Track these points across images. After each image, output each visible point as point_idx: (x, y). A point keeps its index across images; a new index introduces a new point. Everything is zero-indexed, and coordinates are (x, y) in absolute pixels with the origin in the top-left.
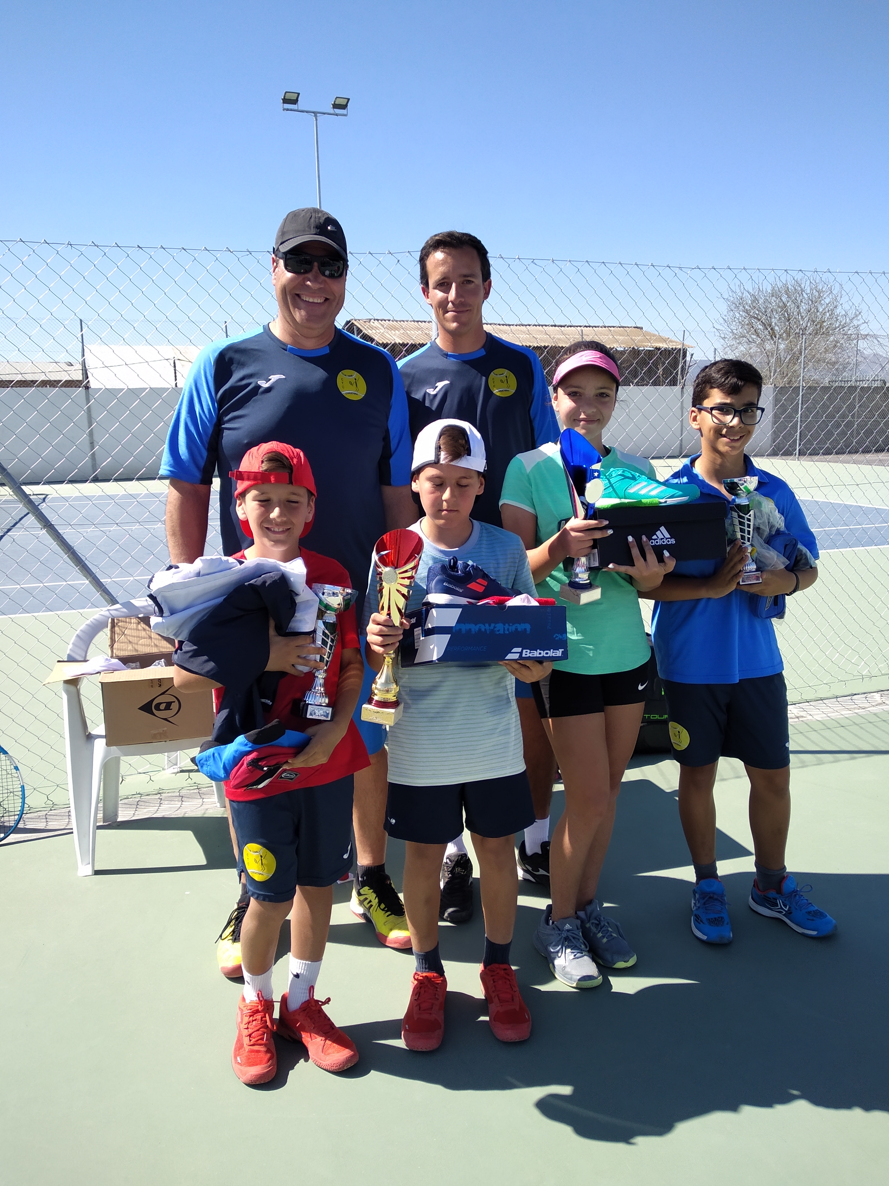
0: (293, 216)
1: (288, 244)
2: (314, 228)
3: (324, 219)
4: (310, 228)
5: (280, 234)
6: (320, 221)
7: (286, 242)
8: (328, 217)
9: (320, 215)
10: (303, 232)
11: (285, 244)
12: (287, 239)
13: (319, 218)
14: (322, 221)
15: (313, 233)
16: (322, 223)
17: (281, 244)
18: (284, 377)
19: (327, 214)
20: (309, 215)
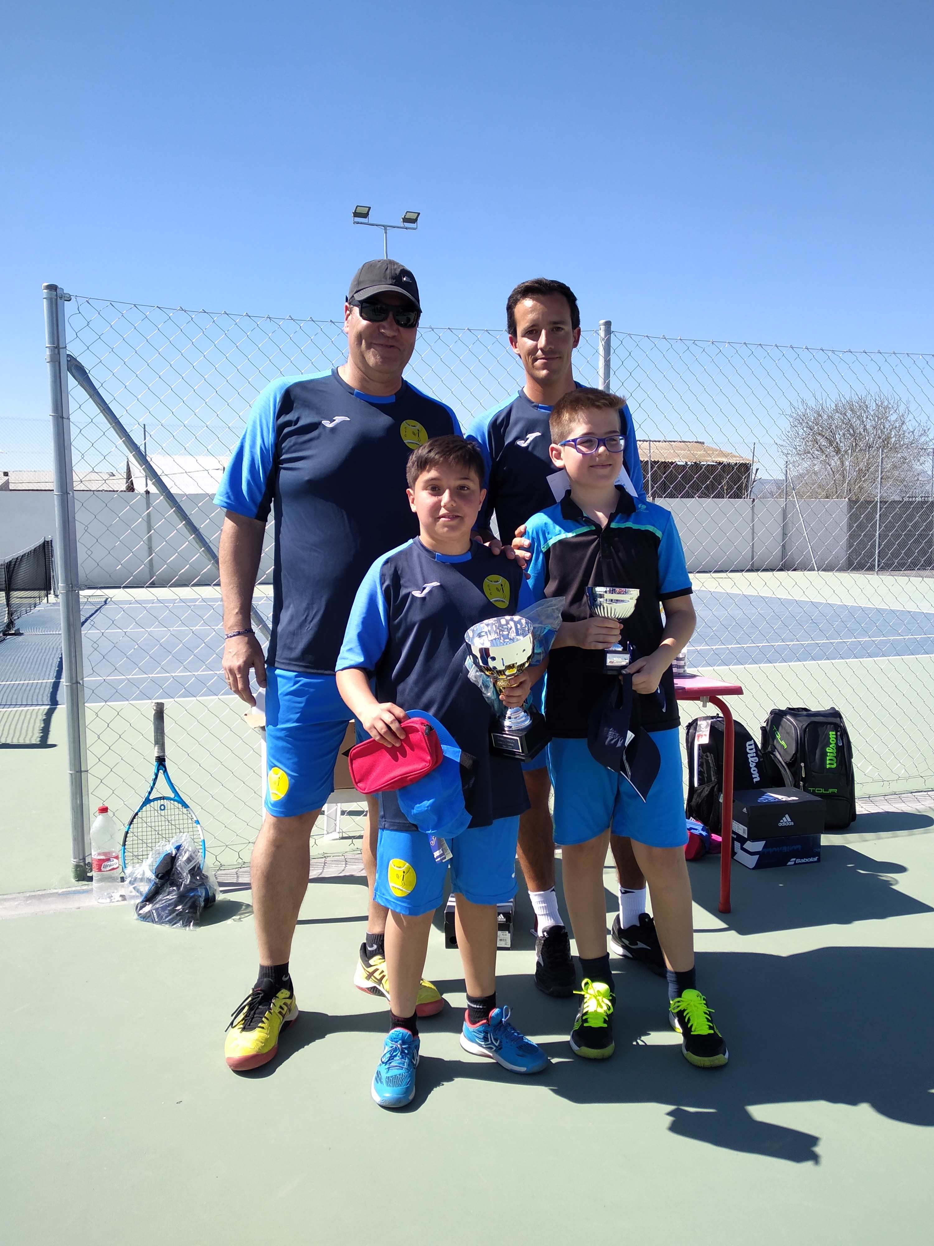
0: (369, 267)
1: (363, 292)
2: (390, 278)
3: (399, 270)
4: (386, 279)
5: (356, 283)
6: (396, 272)
7: (362, 291)
8: (404, 269)
9: (396, 267)
10: (379, 282)
11: (360, 292)
12: (363, 287)
13: (395, 270)
14: (398, 272)
15: (389, 283)
16: (398, 274)
17: (357, 292)
18: (349, 419)
19: (403, 266)
20: (384, 267)
